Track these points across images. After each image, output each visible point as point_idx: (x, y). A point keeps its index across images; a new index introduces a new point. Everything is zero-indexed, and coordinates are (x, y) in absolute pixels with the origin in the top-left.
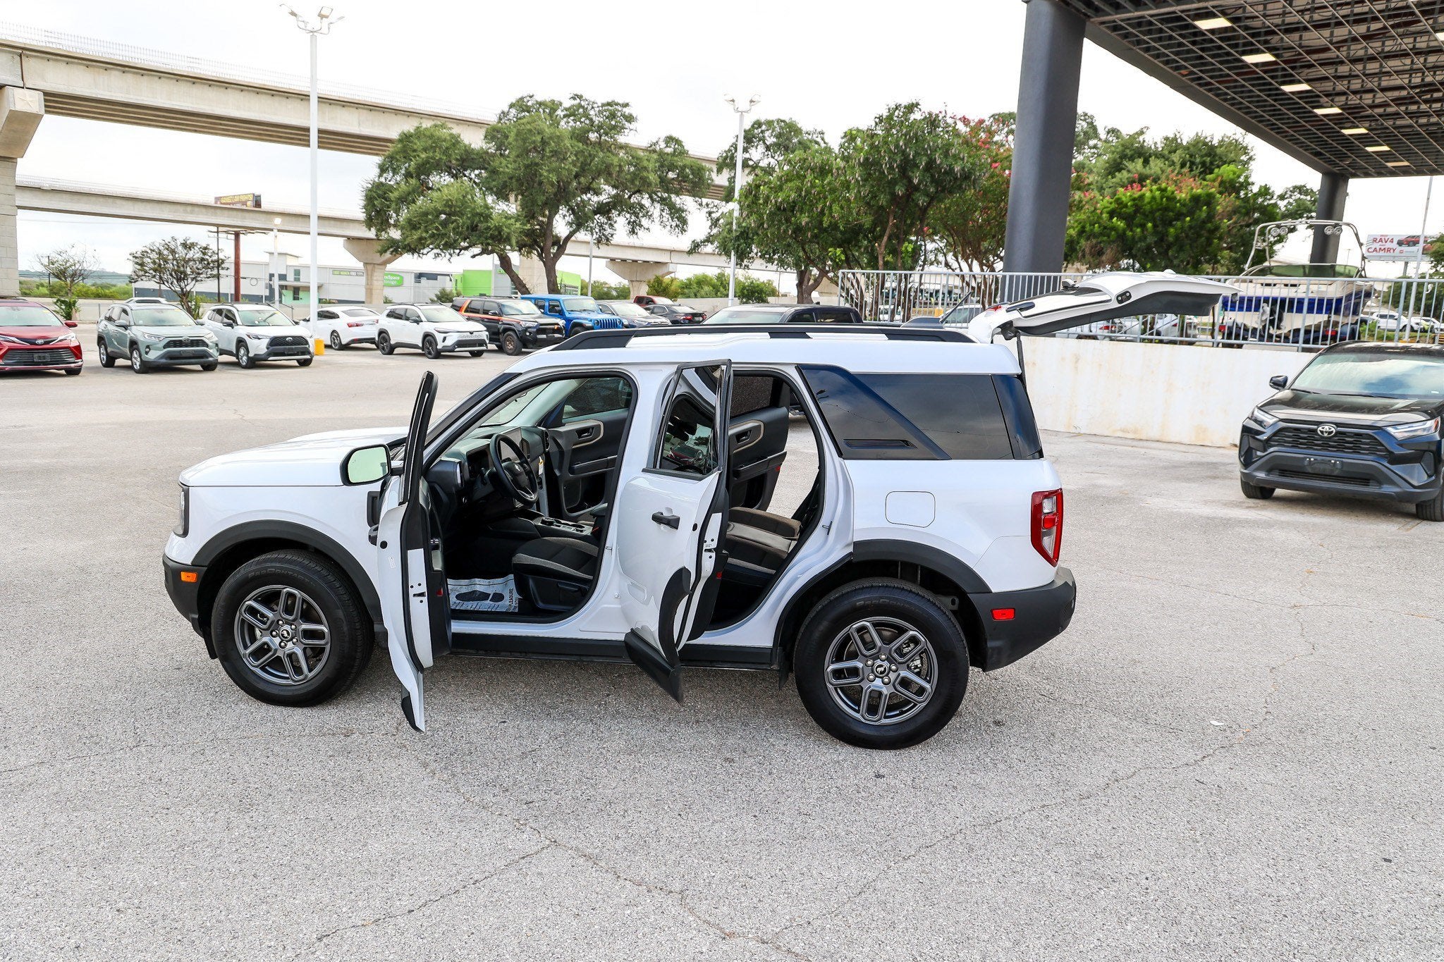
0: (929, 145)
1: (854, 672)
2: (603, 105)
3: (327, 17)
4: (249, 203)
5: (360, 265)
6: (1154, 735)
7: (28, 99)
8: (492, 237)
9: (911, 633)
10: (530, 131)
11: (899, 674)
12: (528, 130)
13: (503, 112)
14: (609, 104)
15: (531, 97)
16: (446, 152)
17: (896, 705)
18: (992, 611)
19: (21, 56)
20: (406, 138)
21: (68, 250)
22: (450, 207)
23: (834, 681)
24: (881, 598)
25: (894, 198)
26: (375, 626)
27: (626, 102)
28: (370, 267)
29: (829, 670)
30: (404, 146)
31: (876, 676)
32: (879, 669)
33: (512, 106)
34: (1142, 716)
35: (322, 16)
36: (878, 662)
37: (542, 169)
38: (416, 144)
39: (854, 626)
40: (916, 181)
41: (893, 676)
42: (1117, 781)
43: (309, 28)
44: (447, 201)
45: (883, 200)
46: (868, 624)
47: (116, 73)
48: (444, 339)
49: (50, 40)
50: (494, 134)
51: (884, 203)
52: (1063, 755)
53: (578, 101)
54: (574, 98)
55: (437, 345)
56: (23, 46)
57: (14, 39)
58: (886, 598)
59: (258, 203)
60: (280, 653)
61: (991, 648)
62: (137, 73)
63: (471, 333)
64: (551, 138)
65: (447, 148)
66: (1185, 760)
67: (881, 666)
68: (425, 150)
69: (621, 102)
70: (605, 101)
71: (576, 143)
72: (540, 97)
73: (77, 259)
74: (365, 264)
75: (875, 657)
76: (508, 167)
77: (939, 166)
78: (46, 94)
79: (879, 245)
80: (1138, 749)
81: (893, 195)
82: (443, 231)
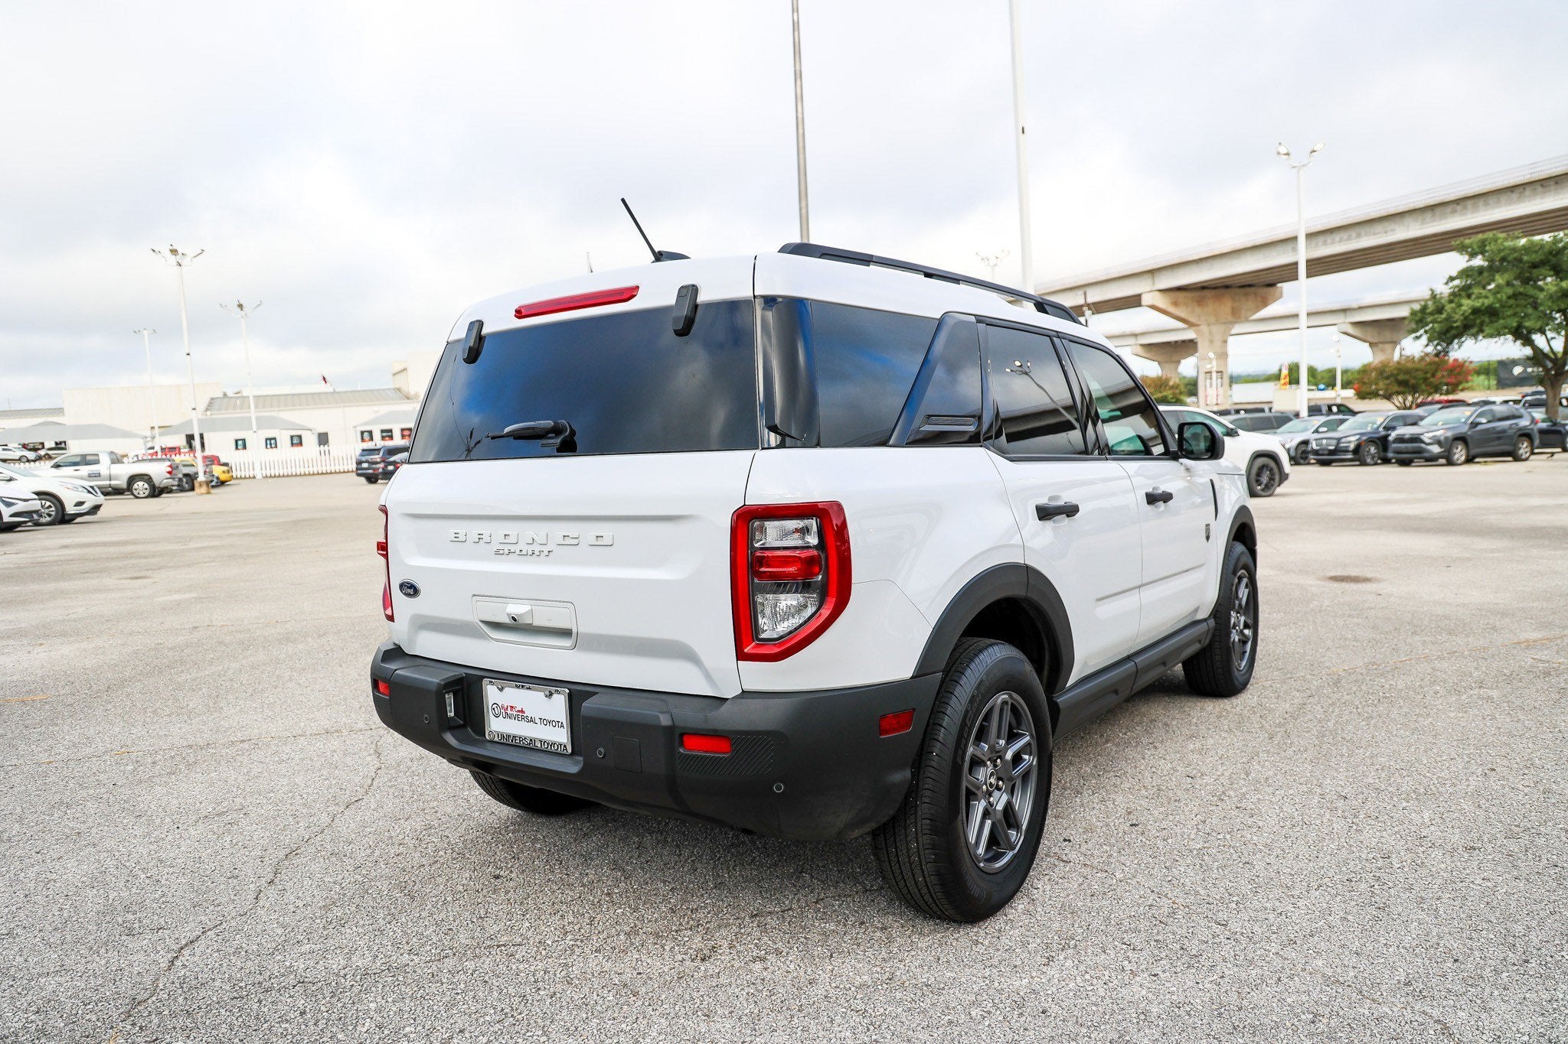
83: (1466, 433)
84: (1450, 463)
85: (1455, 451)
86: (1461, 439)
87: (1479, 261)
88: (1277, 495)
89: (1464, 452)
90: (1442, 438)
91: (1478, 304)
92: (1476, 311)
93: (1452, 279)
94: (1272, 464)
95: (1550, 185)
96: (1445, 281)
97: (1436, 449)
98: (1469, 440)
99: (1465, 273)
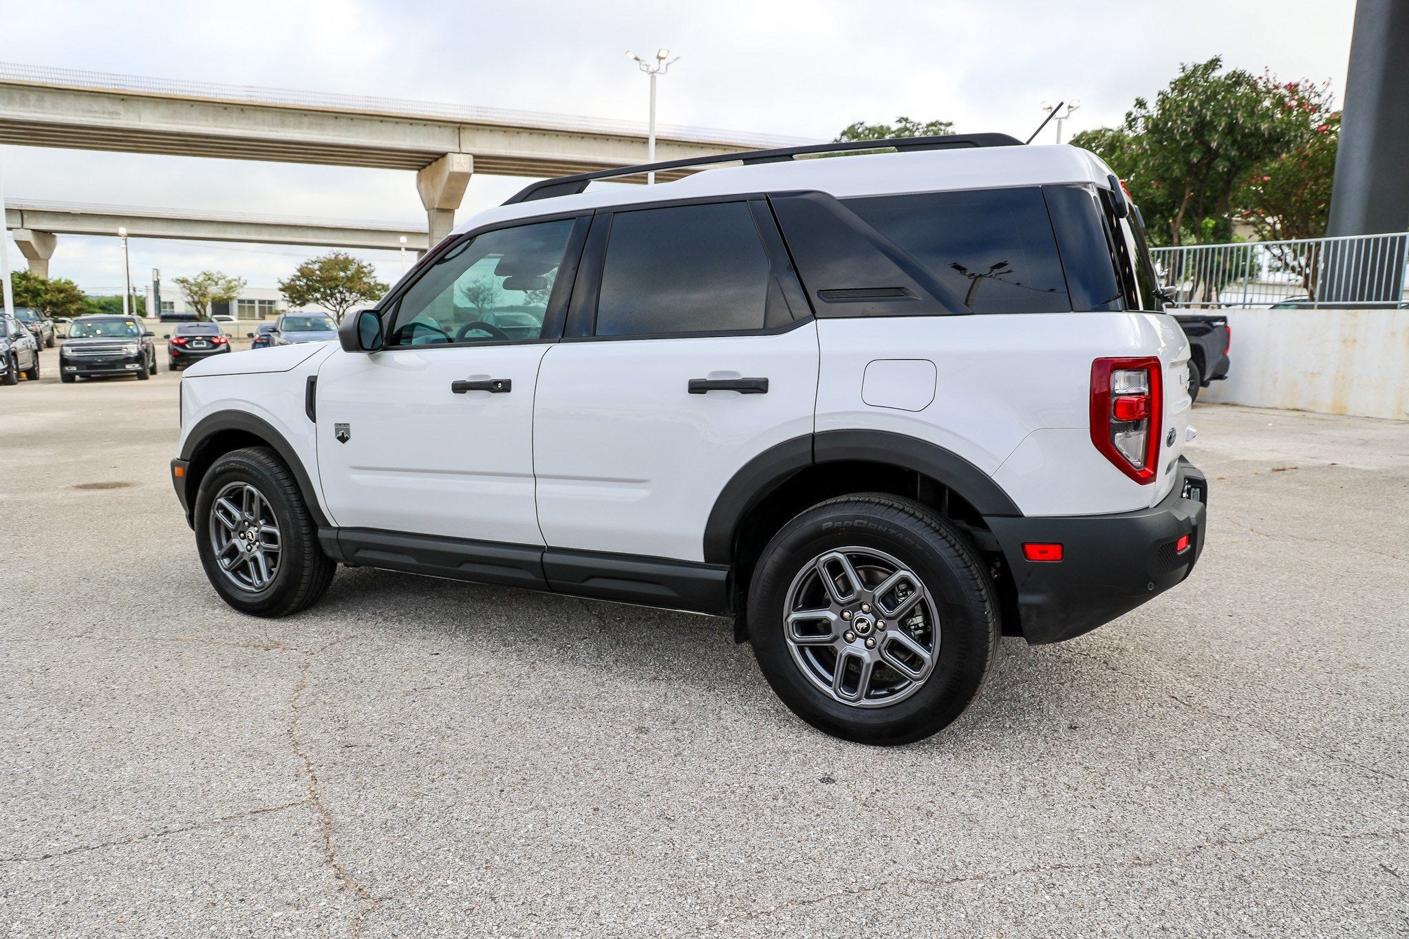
0: (1229, 103)
1: (826, 627)
2: (928, 126)
3: (664, 58)
6: (1335, 778)
7: (462, 161)
9: (902, 573)
11: (886, 635)
14: (933, 124)
15: (861, 124)
17: (884, 679)
18: (1023, 545)
19: (459, 129)
21: (481, 279)
23: (797, 637)
24: (858, 517)
25: (1192, 169)
26: (320, 531)
27: (950, 121)
29: (790, 620)
31: (857, 636)
32: (860, 625)
33: (843, 134)
34: (1327, 746)
35: (660, 58)
36: (859, 615)
39: (822, 559)
40: (1214, 145)
41: (879, 636)
42: (1222, 843)
43: (651, 70)
45: (1177, 171)
46: (841, 556)
47: (525, 135)
49: (479, 113)
51: (1179, 174)
52: (1148, 789)
53: (904, 123)
54: (899, 121)
56: (460, 121)
57: (455, 116)
58: (863, 518)
60: (246, 558)
61: (1026, 605)
66: (1373, 827)
67: (862, 620)
69: (944, 122)
70: (929, 122)
72: (869, 124)
73: (487, 286)
75: (856, 605)
77: (1243, 128)
78: (475, 157)
79: (1174, 222)
80: (1291, 797)
81: (1188, 163)
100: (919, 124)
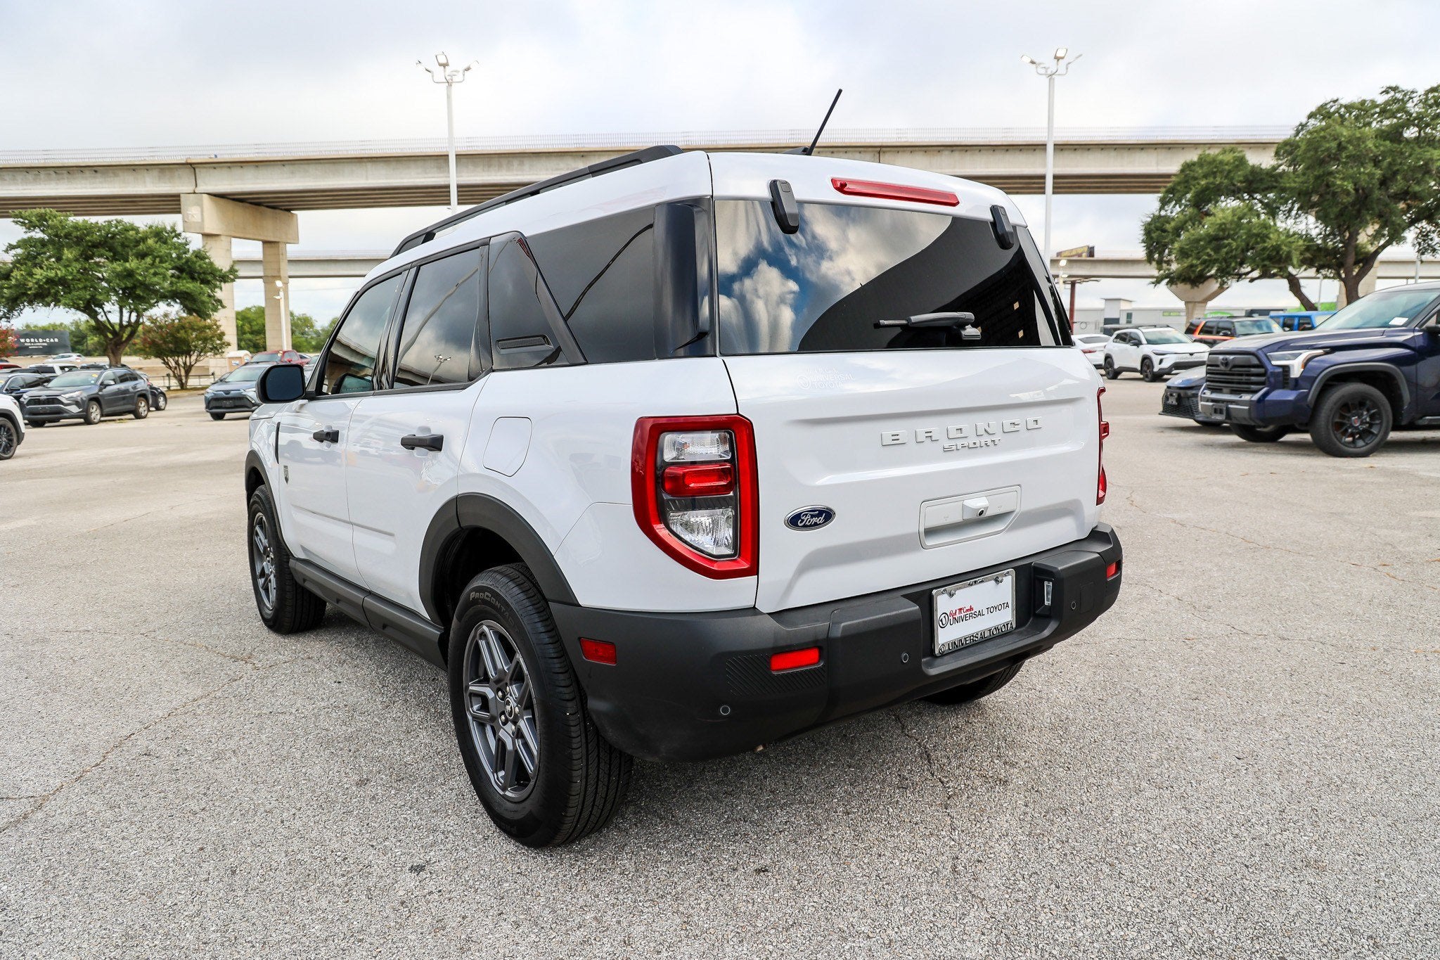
2: (1426, 92)
4: (1084, 255)
5: (1181, 305)
8: (1270, 258)
10: (1324, 137)
12: (1321, 137)
13: (1301, 125)
15: (1335, 102)
16: (1228, 175)
19: (879, 153)
20: (1187, 167)
22: (1224, 230)
23: (474, 710)
26: (290, 560)
28: (1190, 306)
29: (468, 692)
30: (1186, 176)
33: (1311, 116)
35: (1058, 59)
37: (1335, 178)
38: (1197, 172)
44: (1221, 225)
47: (947, 153)
48: (1161, 361)
50: (1286, 149)
53: (1392, 93)
54: (1386, 92)
55: (1153, 367)
56: (880, 144)
59: (1091, 252)
62: (962, 150)
63: (1191, 354)
64: (1349, 142)
65: (1230, 171)
68: (1205, 176)
71: (1382, 142)
72: (1347, 100)
74: (1187, 303)
76: (1295, 182)
82: (1215, 257)
83: (97, 394)
84: (88, 422)
85: (91, 410)
86: (95, 399)
87: (38, 234)
88: (17, 457)
89: (98, 411)
90: (79, 399)
91: (52, 274)
92: (50, 281)
93: (11, 247)
94: (9, 425)
95: (63, 174)
96: (4, 248)
97: (74, 409)
98: (101, 399)
99: (23, 243)
100: (1413, 92)
